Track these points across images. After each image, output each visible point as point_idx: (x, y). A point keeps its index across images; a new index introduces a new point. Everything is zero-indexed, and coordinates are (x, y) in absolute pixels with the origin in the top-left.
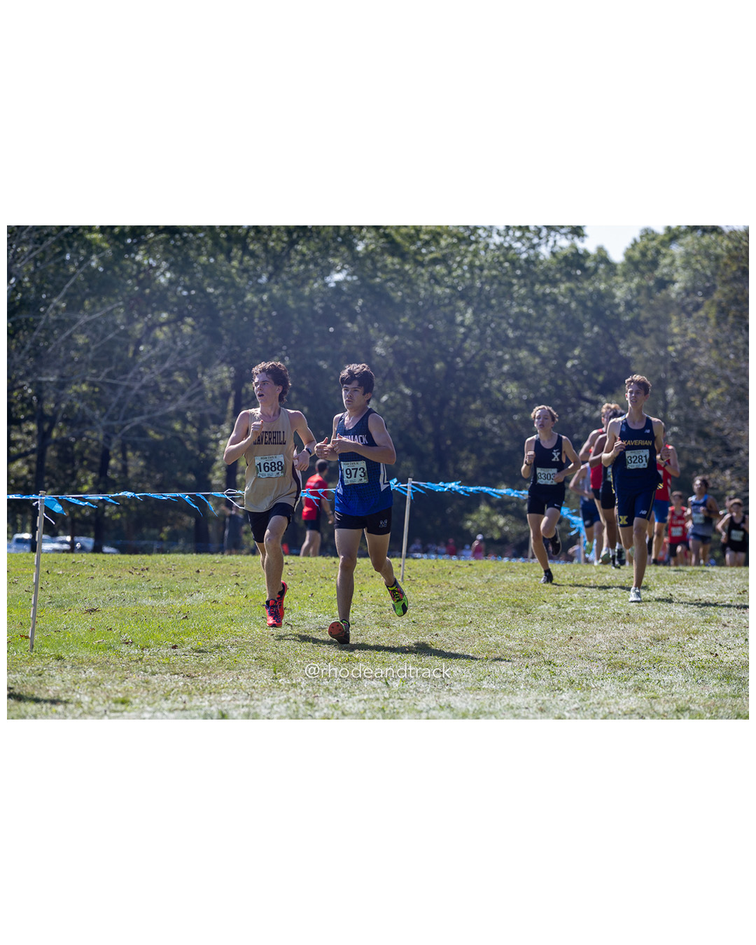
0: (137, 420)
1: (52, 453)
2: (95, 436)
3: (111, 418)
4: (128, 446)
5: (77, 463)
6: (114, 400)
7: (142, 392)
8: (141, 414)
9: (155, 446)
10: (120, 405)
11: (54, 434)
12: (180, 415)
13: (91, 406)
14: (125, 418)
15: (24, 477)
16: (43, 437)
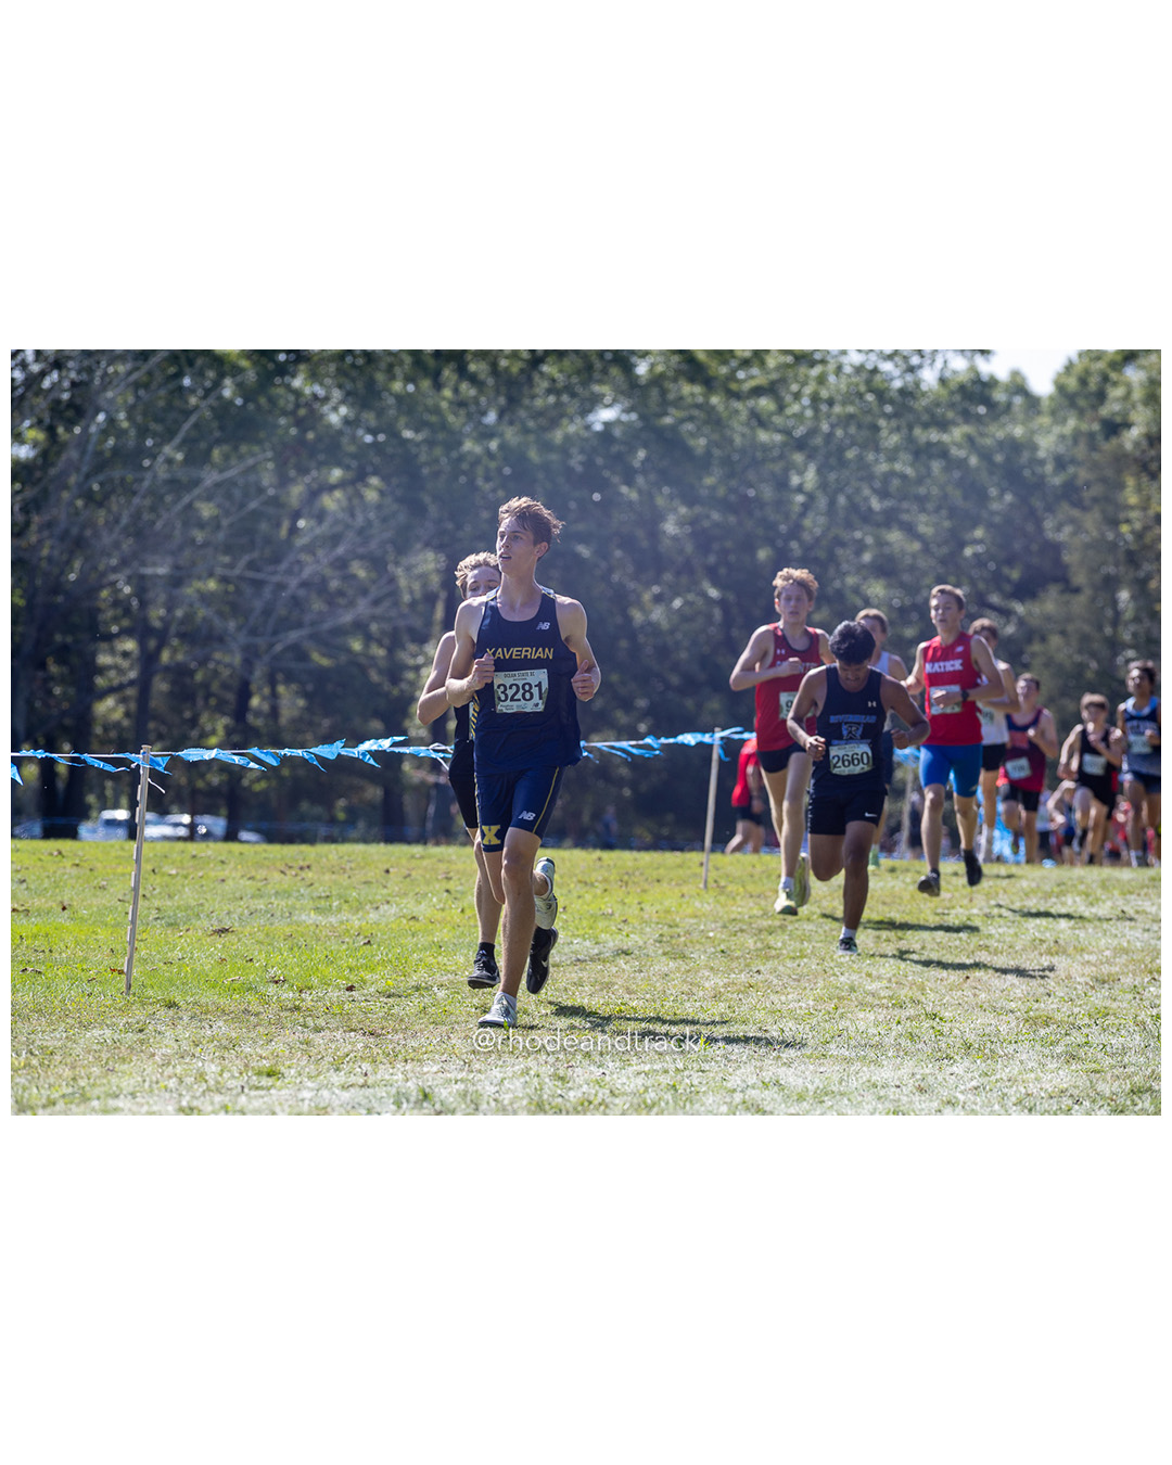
0: (293, 636)
1: (161, 686)
2: (228, 659)
3: (253, 632)
4: (280, 676)
5: (200, 702)
6: (258, 605)
7: (302, 593)
8: (299, 625)
9: (321, 675)
10: (267, 612)
11: (165, 656)
12: (360, 627)
13: (220, 614)
14: (275, 633)
15: (117, 725)
16: (148, 660)
